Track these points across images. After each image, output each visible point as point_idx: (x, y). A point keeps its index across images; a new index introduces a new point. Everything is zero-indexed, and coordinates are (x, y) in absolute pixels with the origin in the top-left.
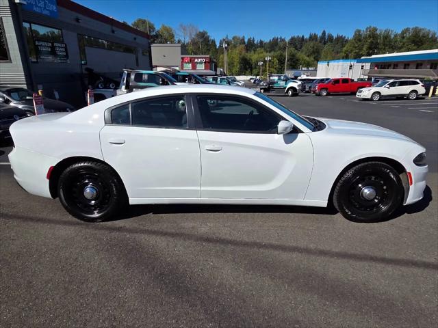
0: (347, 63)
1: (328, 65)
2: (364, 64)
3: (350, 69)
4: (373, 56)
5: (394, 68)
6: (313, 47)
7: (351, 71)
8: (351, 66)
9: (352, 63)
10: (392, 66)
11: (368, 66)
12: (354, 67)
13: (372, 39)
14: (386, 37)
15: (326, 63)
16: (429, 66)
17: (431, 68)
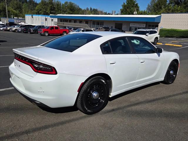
0: (44, 17)
1: (32, 17)
2: (53, 19)
3: (46, 20)
4: (58, 15)
5: (70, 22)
6: (17, 4)
7: (47, 22)
8: (46, 19)
9: (46, 17)
10: (69, 21)
11: (56, 20)
12: (48, 20)
13: (51, 5)
14: (58, 5)
15: (31, 16)
16: (85, 23)
17: (86, 23)
